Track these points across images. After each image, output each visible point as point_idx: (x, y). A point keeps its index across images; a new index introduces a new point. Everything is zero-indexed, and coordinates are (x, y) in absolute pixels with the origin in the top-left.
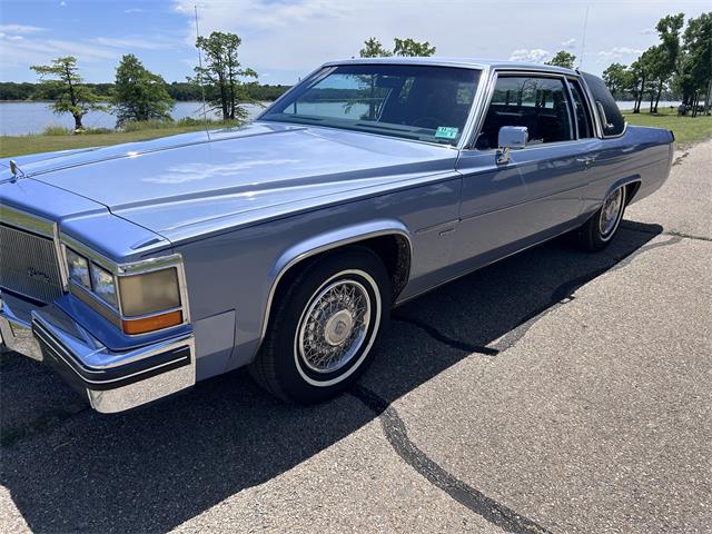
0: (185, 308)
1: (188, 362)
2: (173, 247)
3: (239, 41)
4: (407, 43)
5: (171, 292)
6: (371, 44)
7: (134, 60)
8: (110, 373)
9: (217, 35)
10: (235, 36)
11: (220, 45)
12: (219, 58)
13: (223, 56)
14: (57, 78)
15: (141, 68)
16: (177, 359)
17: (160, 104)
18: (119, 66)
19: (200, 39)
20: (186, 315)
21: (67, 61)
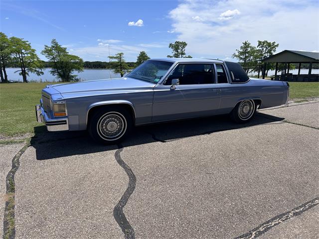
0: (66, 112)
1: (66, 124)
2: (64, 100)
3: (186, 44)
4: (264, 43)
5: (64, 109)
6: (245, 44)
7: (144, 53)
8: (49, 122)
9: (178, 42)
10: (185, 42)
11: (178, 46)
12: (177, 51)
13: (179, 51)
14: (116, 60)
15: (147, 56)
16: (64, 123)
17: (153, 70)
18: (138, 56)
19: (171, 45)
20: (67, 114)
21: (120, 54)
